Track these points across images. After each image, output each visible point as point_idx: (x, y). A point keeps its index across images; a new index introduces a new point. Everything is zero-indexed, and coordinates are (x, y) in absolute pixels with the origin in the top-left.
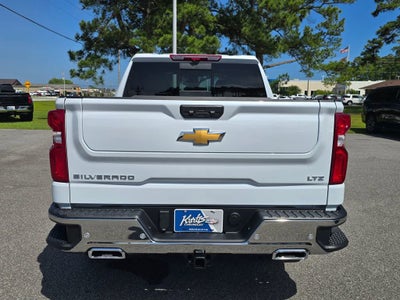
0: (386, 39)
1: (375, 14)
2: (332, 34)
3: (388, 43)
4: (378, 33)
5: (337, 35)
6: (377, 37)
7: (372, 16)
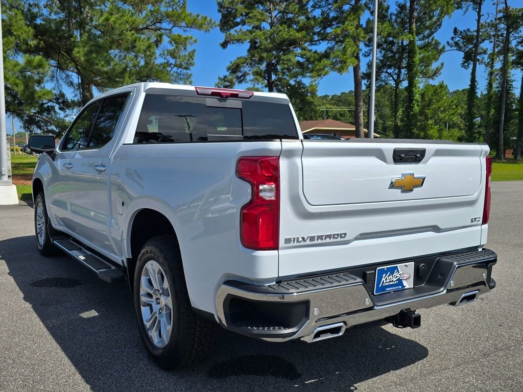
0: (238, 78)
1: (224, 45)
2: (180, 66)
3: (240, 82)
4: (229, 69)
5: (187, 68)
6: (227, 74)
7: (221, 48)
